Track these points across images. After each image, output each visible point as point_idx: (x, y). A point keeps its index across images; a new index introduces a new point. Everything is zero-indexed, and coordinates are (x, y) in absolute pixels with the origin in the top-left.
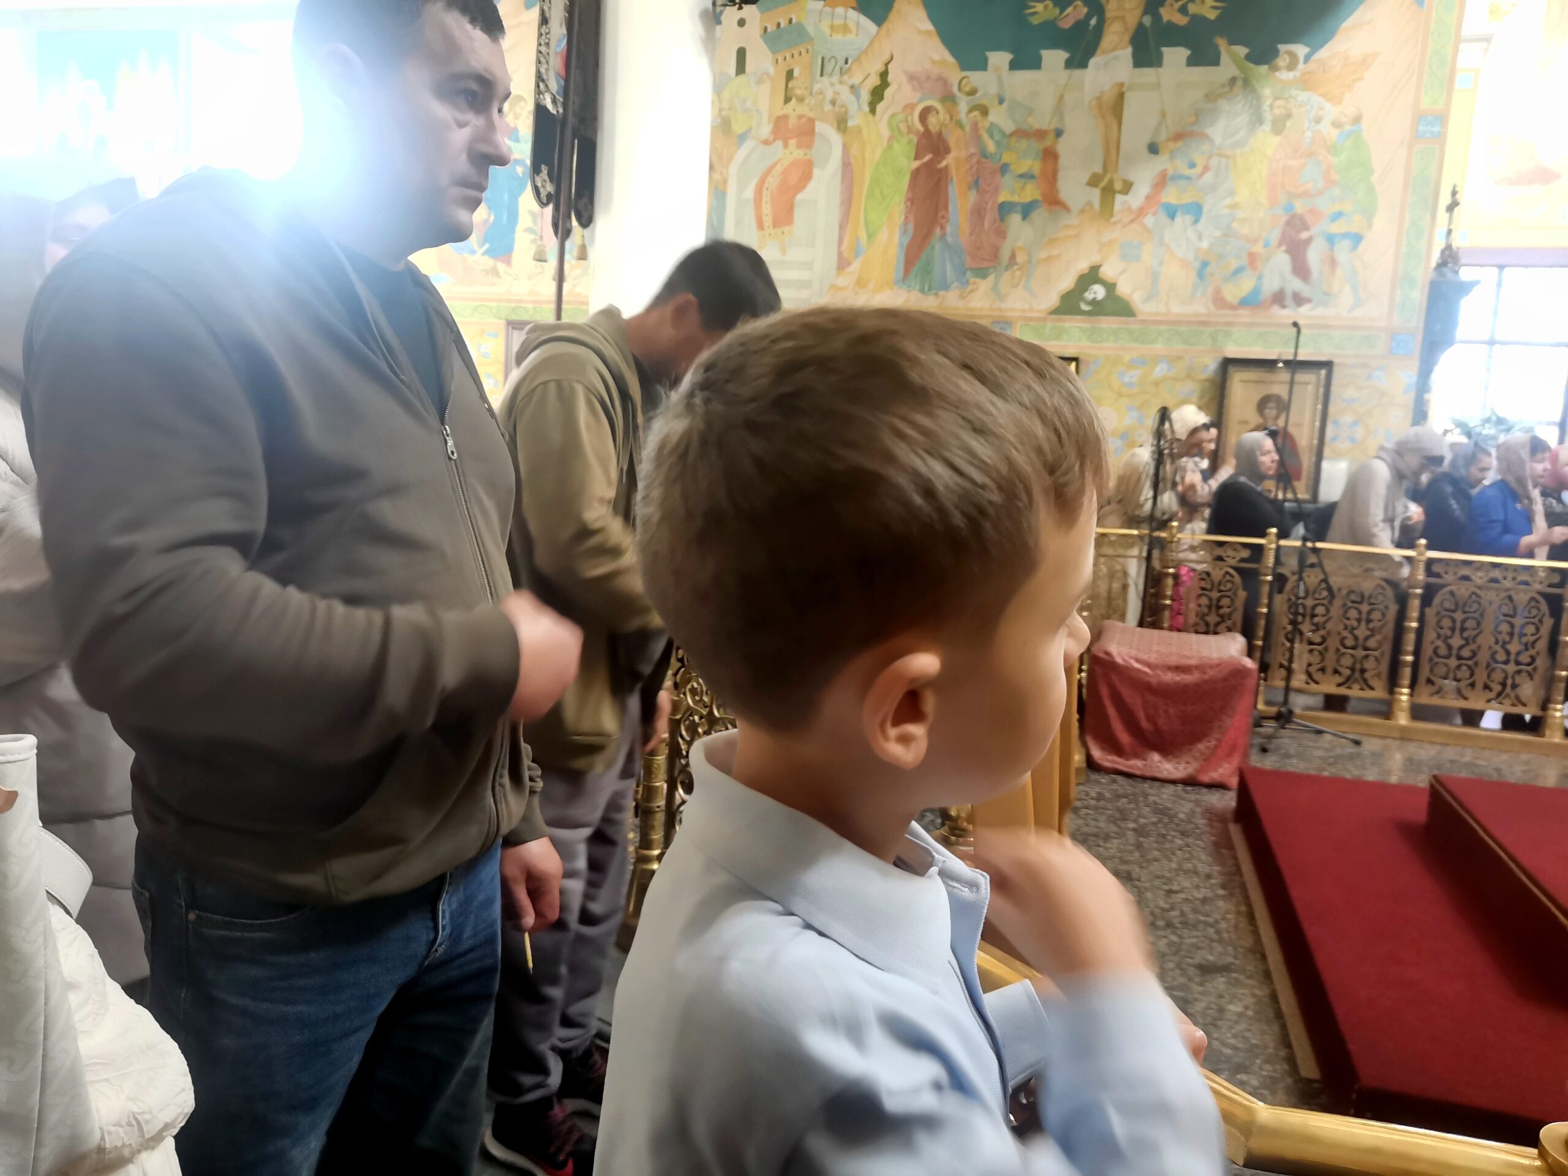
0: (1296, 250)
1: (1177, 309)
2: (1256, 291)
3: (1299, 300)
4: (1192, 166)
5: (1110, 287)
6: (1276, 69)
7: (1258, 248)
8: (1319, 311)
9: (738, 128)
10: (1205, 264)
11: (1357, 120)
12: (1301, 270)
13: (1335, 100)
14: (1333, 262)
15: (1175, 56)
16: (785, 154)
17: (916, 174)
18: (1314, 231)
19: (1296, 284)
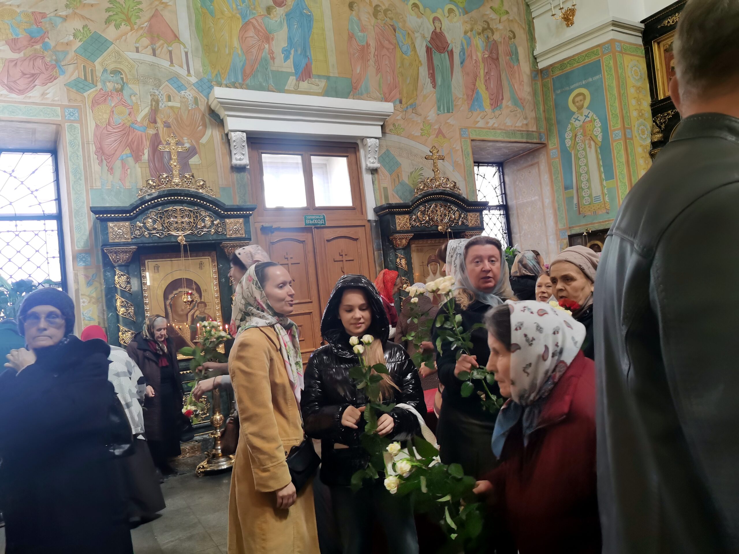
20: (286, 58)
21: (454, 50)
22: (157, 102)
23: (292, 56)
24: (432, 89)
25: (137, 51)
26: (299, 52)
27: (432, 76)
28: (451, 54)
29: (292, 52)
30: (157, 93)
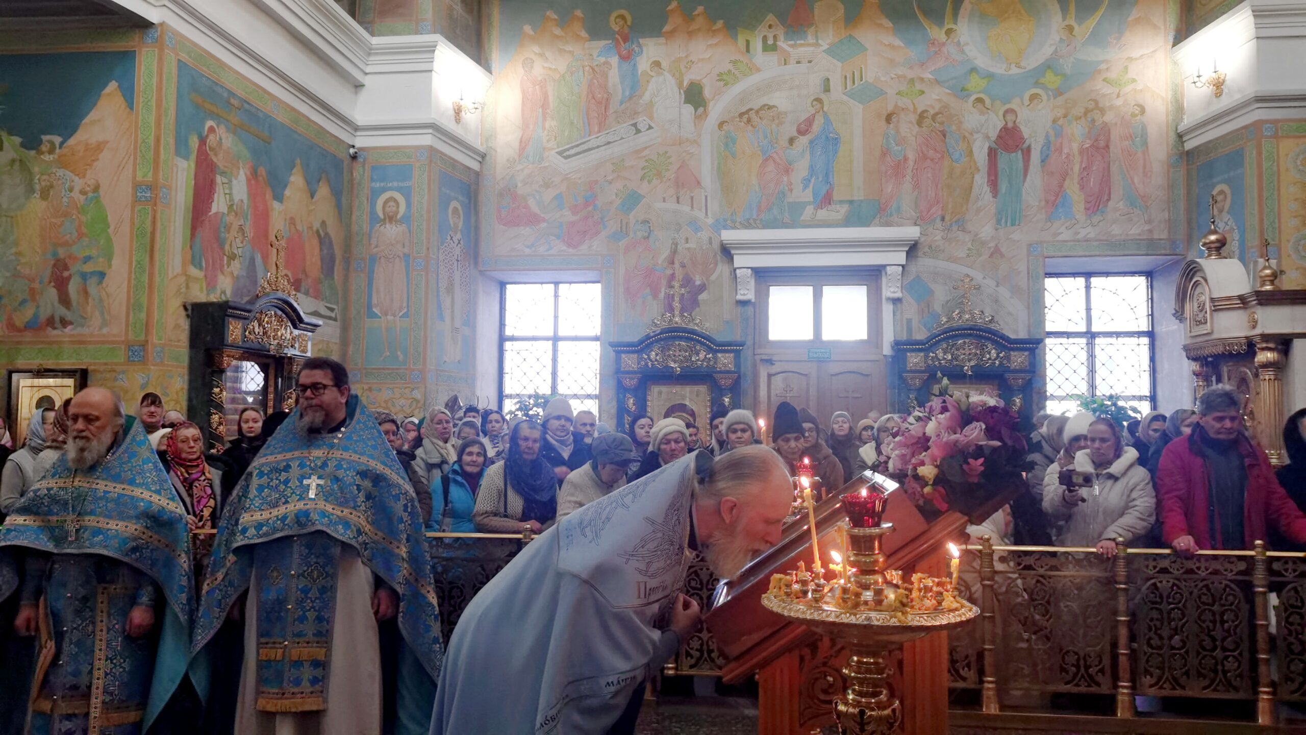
0: (61, 284)
2: (36, 316)
3: (64, 323)
6: (40, 153)
7: (36, 285)
8: (79, 330)
11: (97, 188)
12: (65, 300)
13: (81, 175)
14: (86, 293)
18: (72, 270)
19: (62, 311)
20: (806, 187)
21: (1033, 146)
22: (676, 245)
23: (811, 185)
24: (991, 199)
25: (664, 201)
26: (820, 179)
27: (994, 184)
28: (1027, 152)
29: (813, 180)
30: (677, 236)
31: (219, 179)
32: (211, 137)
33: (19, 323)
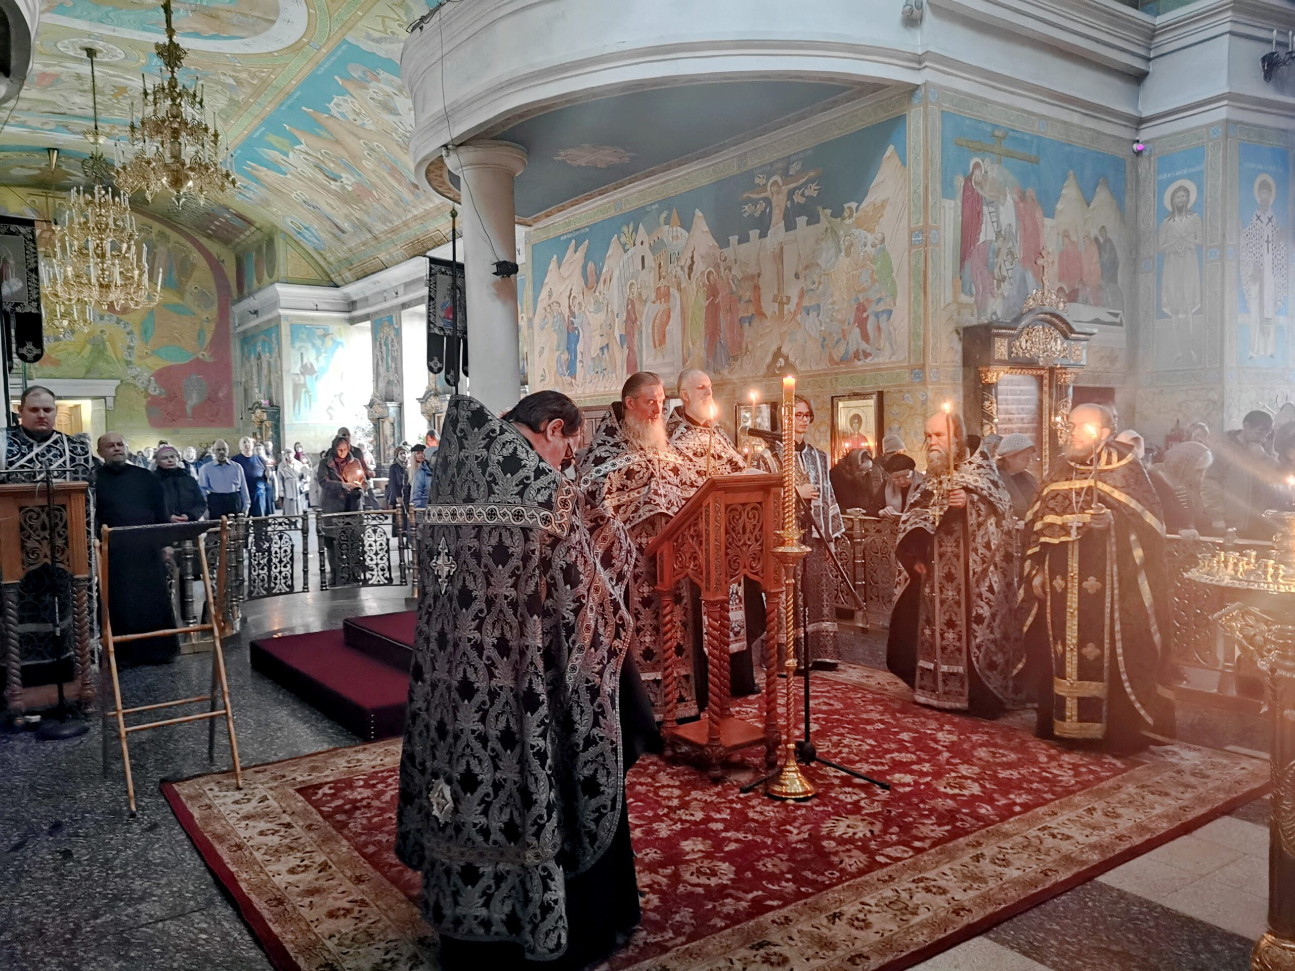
0: (862, 323)
1: (814, 368)
2: (847, 352)
3: (866, 355)
4: (814, 283)
5: (786, 359)
6: (843, 219)
7: (846, 327)
8: (876, 360)
9: (644, 297)
10: (824, 339)
11: (883, 240)
12: (865, 337)
13: (871, 230)
14: (879, 329)
15: (802, 221)
16: (660, 307)
17: (707, 307)
18: (869, 311)
19: (864, 346)
31: (985, 209)
32: (977, 172)
33: (836, 358)
